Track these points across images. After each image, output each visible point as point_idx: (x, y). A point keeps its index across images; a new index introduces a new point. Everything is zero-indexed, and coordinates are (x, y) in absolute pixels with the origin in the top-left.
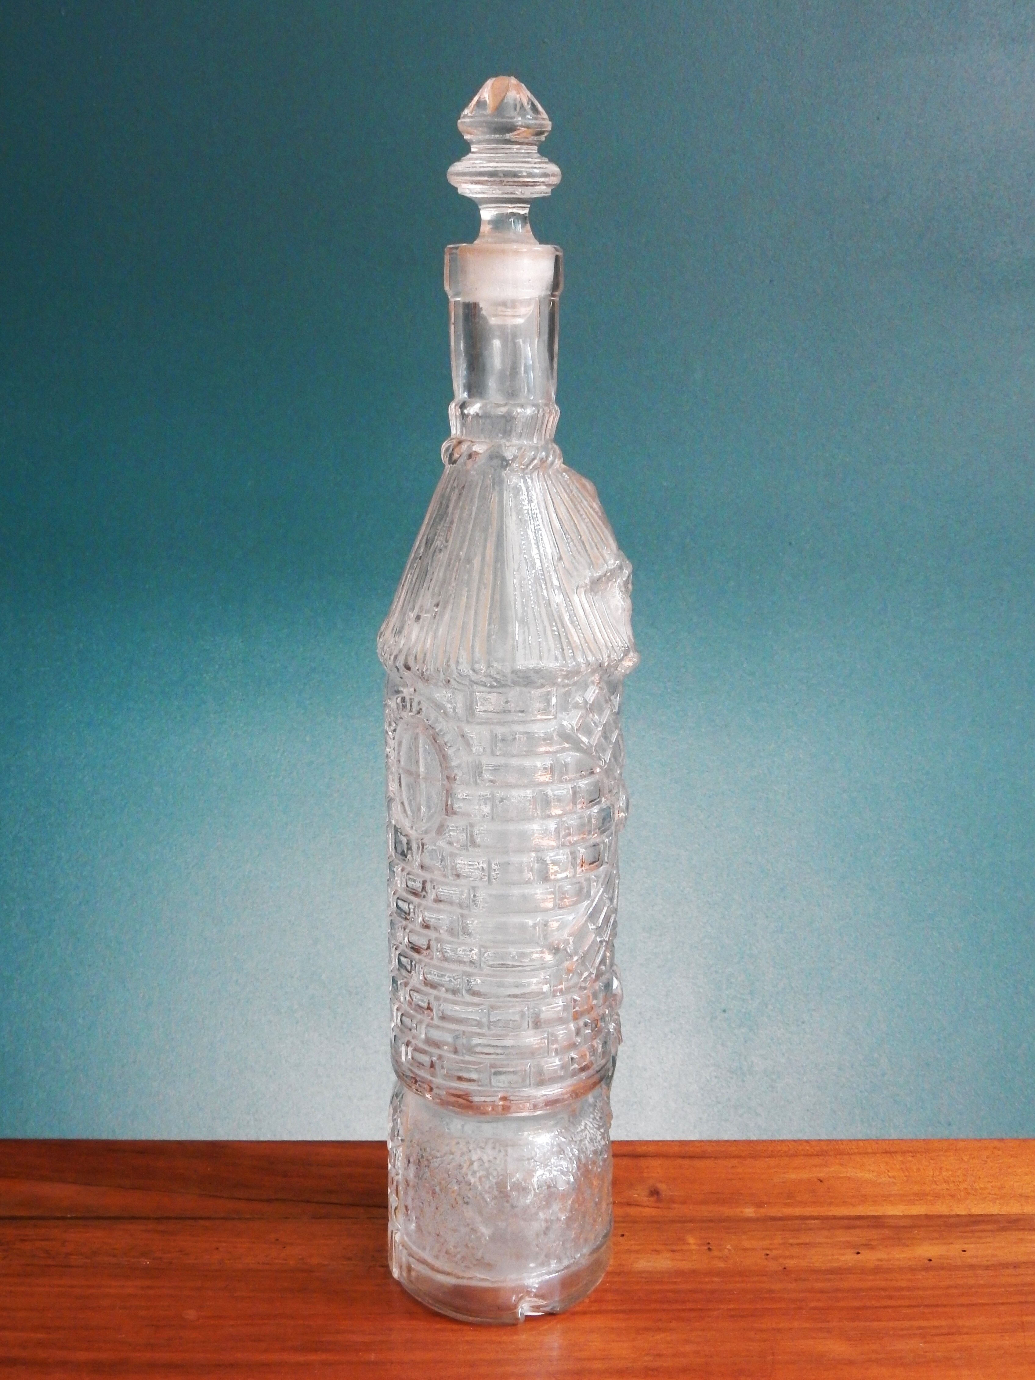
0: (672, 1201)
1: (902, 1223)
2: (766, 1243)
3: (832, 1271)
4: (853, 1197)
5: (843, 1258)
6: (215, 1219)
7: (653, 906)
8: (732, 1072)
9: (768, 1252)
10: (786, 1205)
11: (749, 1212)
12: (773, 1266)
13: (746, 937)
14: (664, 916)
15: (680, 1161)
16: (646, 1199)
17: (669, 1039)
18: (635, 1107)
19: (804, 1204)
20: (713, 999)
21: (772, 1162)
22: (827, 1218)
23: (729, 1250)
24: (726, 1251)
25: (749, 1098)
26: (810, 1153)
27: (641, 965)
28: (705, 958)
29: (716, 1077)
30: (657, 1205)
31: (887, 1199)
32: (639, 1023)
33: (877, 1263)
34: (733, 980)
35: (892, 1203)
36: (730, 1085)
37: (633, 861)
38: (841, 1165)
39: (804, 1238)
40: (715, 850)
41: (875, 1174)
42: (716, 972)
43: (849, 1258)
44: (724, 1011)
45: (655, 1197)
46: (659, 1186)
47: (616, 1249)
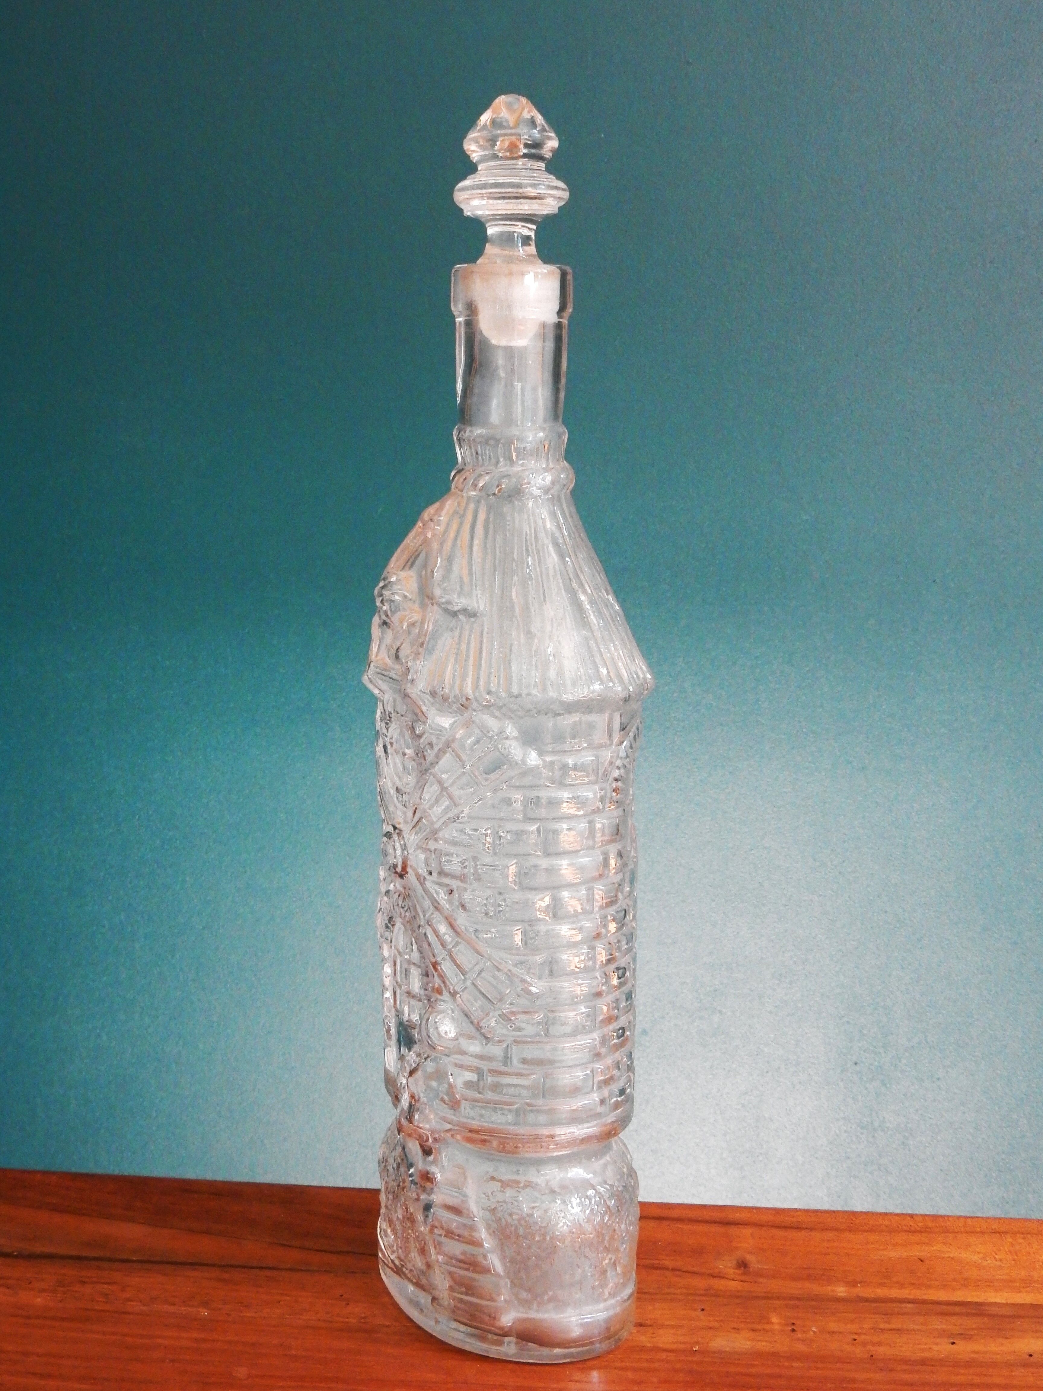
0: (759, 1274)
1: (1005, 1311)
2: (854, 1327)
3: (923, 1362)
4: (954, 1280)
5: (935, 1348)
6: (281, 1269)
7: (783, 952)
8: (862, 1128)
9: (856, 1337)
10: (882, 1285)
11: (841, 1291)
12: (859, 1352)
13: (880, 988)
14: (795, 963)
15: (774, 1231)
16: (732, 1271)
17: (798, 1090)
18: (761, 1158)
19: (902, 1286)
20: (844, 1051)
21: (872, 1237)
22: (924, 1302)
23: (814, 1332)
24: (811, 1333)
25: (880, 1155)
26: (913, 1229)
27: (771, 1012)
28: (836, 1008)
29: (845, 1132)
30: (743, 1278)
31: (990, 1284)
32: (767, 1072)
33: (972, 1356)
34: (865, 1032)
35: (997, 1290)
36: (861, 1141)
37: (763, 905)
38: (945, 1244)
39: (896, 1323)
40: (849, 897)
41: (981, 1255)
42: (848, 1023)
43: (942, 1348)
44: (856, 1064)
45: (742, 1271)
46: (748, 1257)
47: (694, 1324)
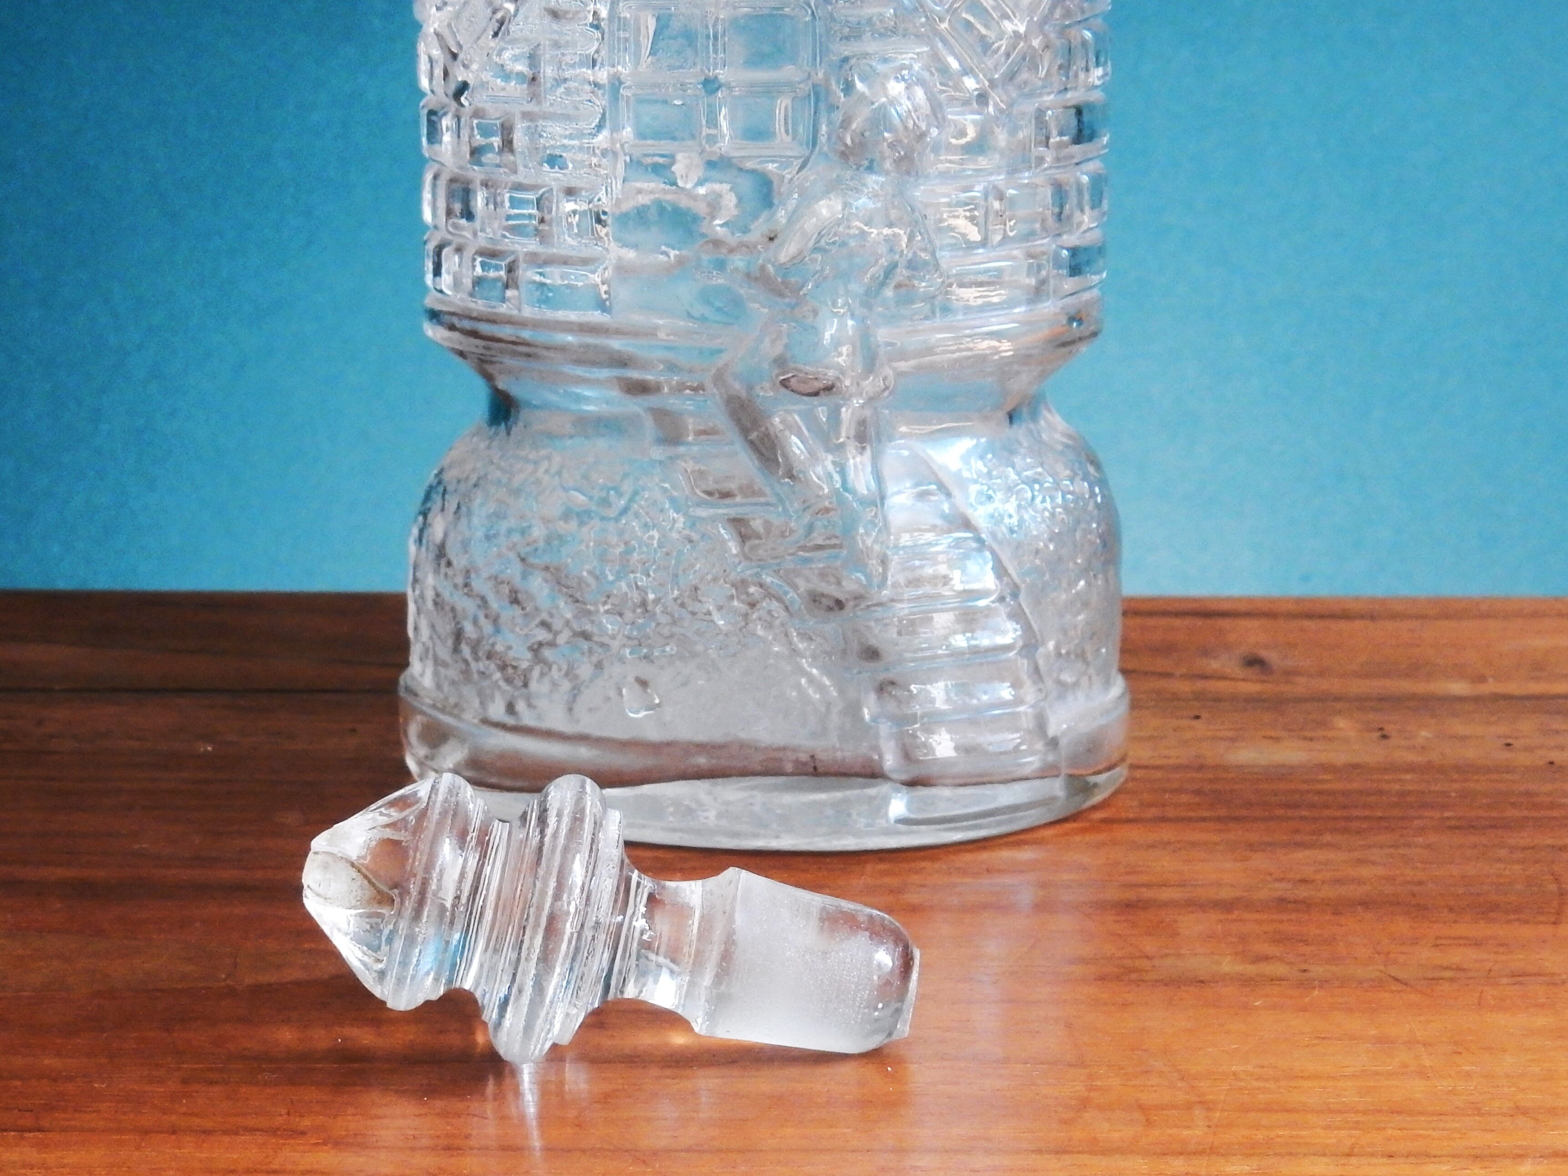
0: (1294, 672)
2: (1503, 729)
9: (1510, 741)
10: (1534, 679)
11: (1458, 688)
12: (1525, 759)
16: (1238, 670)
21: (1491, 624)
23: (1426, 738)
24: (1421, 739)
26: (1564, 612)
30: (1261, 678)
45: (1256, 669)
46: (1263, 653)
47: (1188, 735)
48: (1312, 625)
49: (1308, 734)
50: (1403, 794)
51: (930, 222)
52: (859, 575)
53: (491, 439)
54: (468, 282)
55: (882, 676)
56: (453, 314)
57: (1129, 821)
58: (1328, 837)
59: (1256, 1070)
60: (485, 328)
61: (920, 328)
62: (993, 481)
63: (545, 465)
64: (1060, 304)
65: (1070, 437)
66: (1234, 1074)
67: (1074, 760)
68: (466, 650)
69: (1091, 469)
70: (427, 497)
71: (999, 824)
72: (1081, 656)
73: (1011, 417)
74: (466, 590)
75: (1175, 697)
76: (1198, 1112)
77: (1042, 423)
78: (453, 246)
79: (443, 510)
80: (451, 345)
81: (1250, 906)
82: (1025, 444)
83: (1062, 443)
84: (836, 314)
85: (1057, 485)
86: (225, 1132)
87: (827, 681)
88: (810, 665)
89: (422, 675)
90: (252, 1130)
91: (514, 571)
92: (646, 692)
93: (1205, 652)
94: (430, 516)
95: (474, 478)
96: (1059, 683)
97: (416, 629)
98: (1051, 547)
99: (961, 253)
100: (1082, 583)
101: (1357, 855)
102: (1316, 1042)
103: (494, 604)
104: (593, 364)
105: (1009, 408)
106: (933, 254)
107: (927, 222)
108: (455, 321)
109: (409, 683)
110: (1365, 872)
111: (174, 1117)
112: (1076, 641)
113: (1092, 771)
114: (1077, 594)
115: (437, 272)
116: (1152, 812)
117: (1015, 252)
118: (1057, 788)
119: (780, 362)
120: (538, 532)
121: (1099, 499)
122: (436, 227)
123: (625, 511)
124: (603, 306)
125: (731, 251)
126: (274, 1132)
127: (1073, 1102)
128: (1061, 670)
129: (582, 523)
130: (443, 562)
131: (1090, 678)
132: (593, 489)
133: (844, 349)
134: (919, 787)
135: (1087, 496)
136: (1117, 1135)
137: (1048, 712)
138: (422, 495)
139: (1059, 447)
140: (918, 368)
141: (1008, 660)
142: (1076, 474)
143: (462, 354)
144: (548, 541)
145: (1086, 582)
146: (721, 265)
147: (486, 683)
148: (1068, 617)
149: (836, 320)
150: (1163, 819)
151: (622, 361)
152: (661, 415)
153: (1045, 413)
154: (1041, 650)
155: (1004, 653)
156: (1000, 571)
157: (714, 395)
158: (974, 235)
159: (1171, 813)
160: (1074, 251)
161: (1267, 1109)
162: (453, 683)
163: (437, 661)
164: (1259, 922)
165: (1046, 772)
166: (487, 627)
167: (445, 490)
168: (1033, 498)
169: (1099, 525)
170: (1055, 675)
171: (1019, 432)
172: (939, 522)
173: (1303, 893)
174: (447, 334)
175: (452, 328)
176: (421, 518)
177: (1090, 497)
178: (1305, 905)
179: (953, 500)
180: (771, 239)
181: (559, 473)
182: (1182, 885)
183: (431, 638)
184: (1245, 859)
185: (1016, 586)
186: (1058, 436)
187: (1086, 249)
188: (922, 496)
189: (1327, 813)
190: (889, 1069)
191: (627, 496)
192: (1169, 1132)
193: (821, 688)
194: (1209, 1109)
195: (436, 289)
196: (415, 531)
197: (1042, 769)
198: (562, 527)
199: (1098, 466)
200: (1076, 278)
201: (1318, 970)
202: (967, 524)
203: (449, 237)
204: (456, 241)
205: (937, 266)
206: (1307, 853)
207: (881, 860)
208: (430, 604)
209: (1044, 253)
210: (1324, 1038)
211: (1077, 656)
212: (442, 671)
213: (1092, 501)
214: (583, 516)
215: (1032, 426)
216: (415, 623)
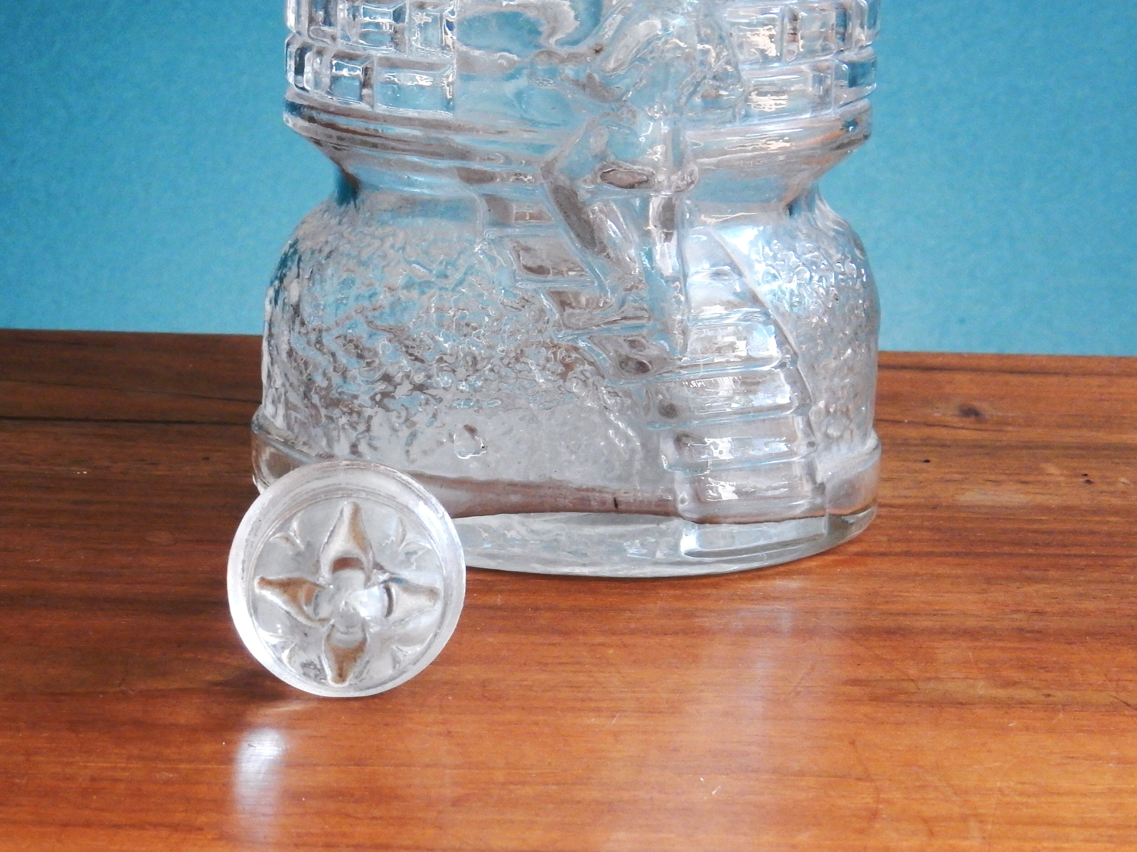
0: (1005, 422)
16: (956, 419)
23: (1124, 483)
24: (1121, 484)
30: (978, 427)
45: (972, 419)
46: (976, 404)
47: (921, 477)
48: (1014, 379)
49: (1024, 478)
50: (1110, 534)
51: (735, 40)
52: (662, 342)
53: (342, 215)
54: (327, 81)
55: (680, 430)
56: (312, 108)
57: (883, 554)
58: (1052, 573)
59: (1019, 786)
60: (341, 121)
61: (722, 130)
62: (777, 262)
63: (389, 242)
64: (840, 111)
65: (839, 224)
66: (1000, 790)
67: (836, 501)
68: (316, 399)
69: (858, 253)
70: (284, 263)
71: (770, 557)
72: (846, 413)
73: (791, 208)
74: (318, 346)
75: (906, 443)
76: (973, 824)
77: (817, 212)
78: (315, 50)
79: (298, 276)
80: (310, 135)
81: (995, 634)
82: (804, 231)
83: (835, 230)
84: (652, 118)
85: (830, 268)
86: (133, 826)
87: (630, 433)
88: (617, 418)
89: (274, 416)
90: (156, 826)
91: (361, 331)
92: (474, 438)
93: (926, 402)
94: (285, 281)
95: (327, 250)
96: (827, 436)
97: (269, 376)
98: (826, 320)
99: (757, 66)
100: (849, 351)
101: (1080, 589)
102: (1065, 761)
103: (343, 359)
104: (439, 155)
105: (789, 199)
106: (736, 67)
107: (732, 39)
108: (314, 114)
109: (261, 421)
110: (1089, 605)
111: (87, 812)
112: (842, 401)
113: (849, 511)
114: (845, 361)
115: (299, 70)
116: (899, 548)
117: (803, 67)
118: (821, 526)
119: (601, 157)
120: (383, 299)
121: (864, 279)
122: (299, 33)
123: (460, 283)
124: (448, 105)
125: (563, 61)
126: (175, 827)
127: (864, 813)
128: (828, 426)
129: (423, 293)
130: (297, 322)
131: (852, 432)
132: (433, 262)
133: (659, 148)
134: (707, 525)
135: (855, 276)
136: (905, 844)
137: (817, 462)
138: (277, 261)
139: (832, 234)
140: (718, 165)
141: (786, 417)
142: (846, 258)
143: (318, 143)
144: (393, 306)
145: (852, 350)
146: (553, 73)
147: (332, 426)
148: (836, 380)
149: (652, 123)
150: (907, 554)
151: (463, 154)
152: (492, 200)
153: (818, 202)
154: (814, 408)
155: (783, 412)
156: (782, 341)
157: (542, 184)
158: (772, 51)
159: (915, 548)
160: (852, 65)
161: (1033, 822)
162: (303, 424)
163: (288, 406)
164: (1003, 649)
165: (812, 514)
166: (336, 379)
167: (300, 260)
168: (811, 277)
169: (864, 301)
170: (823, 429)
171: (800, 220)
172: (732, 298)
173: (1038, 624)
174: (306, 124)
175: (311, 120)
176: (277, 283)
177: (857, 277)
178: (1041, 634)
179: (744, 279)
180: (597, 52)
181: (403, 248)
182: (935, 614)
183: (283, 385)
184: (984, 591)
185: (795, 354)
186: (829, 223)
187: (862, 65)
188: (717, 275)
189: (1050, 551)
190: (702, 779)
191: (463, 270)
192: (952, 842)
193: (628, 440)
194: (981, 822)
195: (297, 86)
196: (271, 293)
197: (810, 510)
198: (403, 294)
199: (862, 250)
200: (853, 88)
201: (1060, 695)
202: (755, 300)
203: (310, 41)
204: (317, 45)
205: (739, 79)
206: (1037, 587)
207: (674, 587)
208: (284, 356)
209: (828, 68)
210: (1073, 758)
211: (842, 412)
212: (293, 414)
213: (859, 280)
214: (425, 285)
215: (809, 215)
216: (269, 371)
